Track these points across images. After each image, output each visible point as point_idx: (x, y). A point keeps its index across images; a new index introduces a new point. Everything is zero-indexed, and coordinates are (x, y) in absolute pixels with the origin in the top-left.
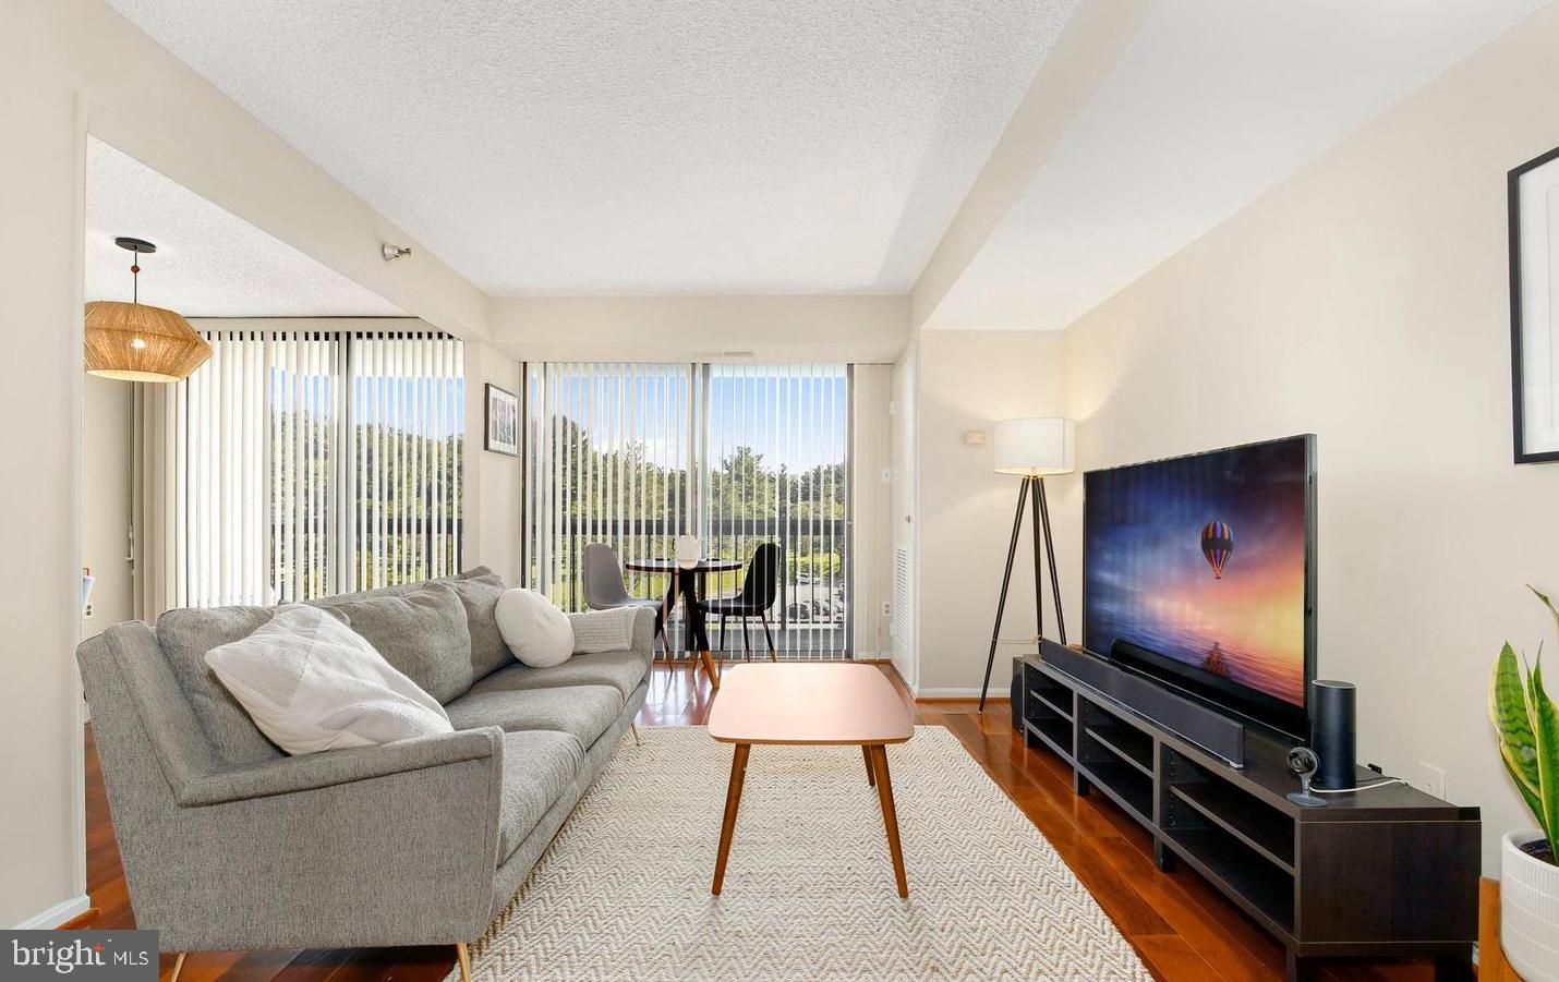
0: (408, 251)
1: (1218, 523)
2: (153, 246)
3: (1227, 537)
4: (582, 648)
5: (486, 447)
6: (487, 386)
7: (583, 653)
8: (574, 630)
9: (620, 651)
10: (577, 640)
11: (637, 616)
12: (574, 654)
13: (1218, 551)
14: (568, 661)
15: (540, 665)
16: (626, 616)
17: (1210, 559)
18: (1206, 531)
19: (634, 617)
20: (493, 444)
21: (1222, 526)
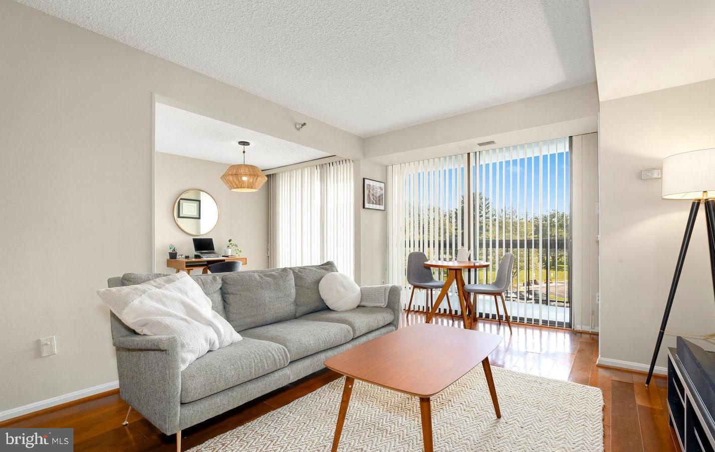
0: (304, 124)
2: (248, 143)
4: (363, 304)
5: (364, 207)
6: (364, 179)
7: (364, 306)
8: (362, 294)
9: (380, 307)
10: (362, 300)
11: (390, 290)
12: (359, 306)
14: (354, 309)
15: (335, 309)
16: (385, 289)
19: (389, 290)
20: (367, 205)
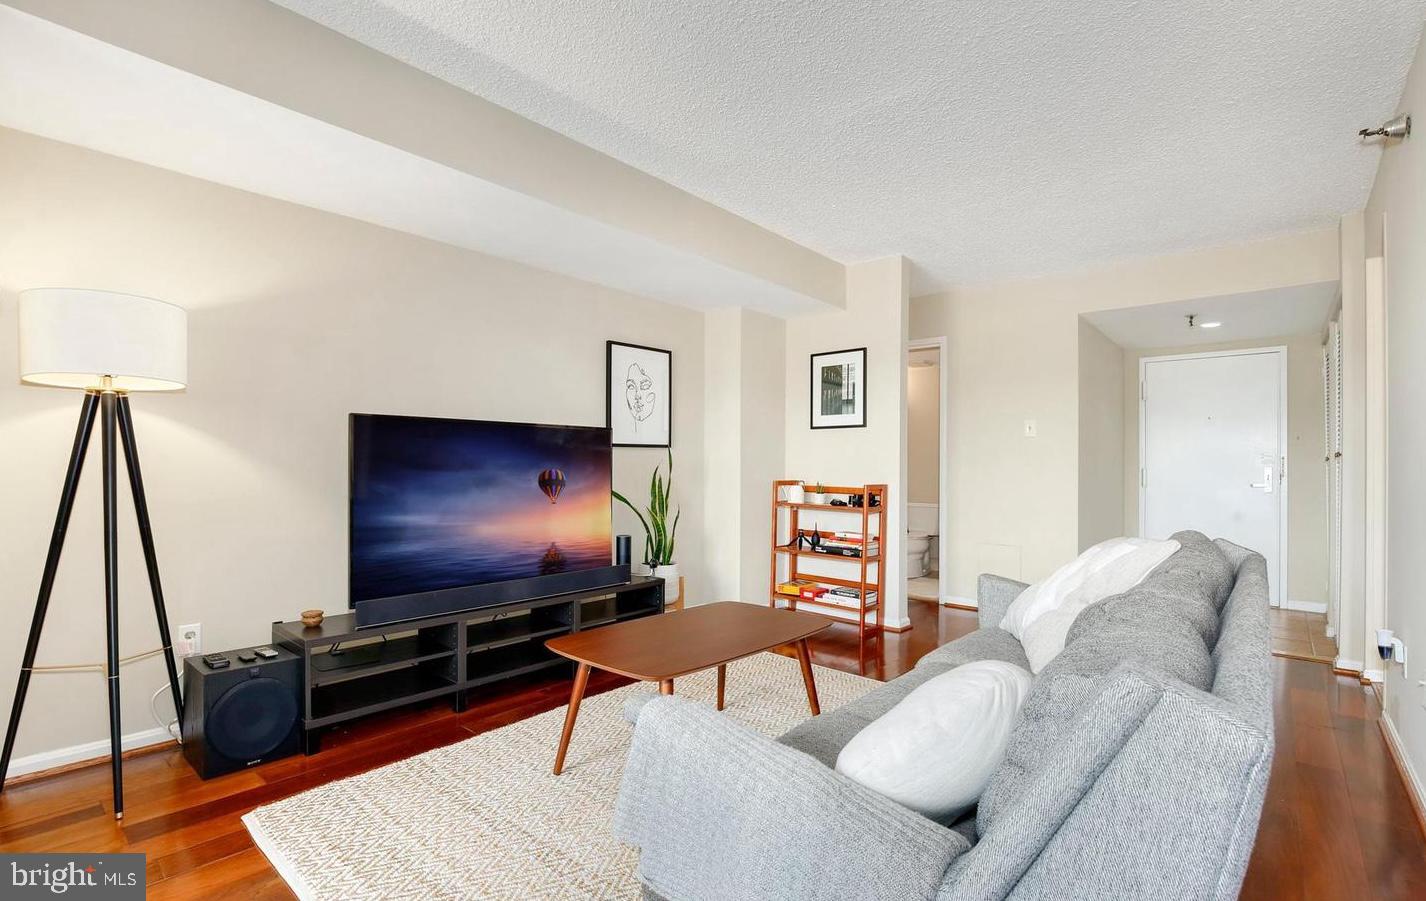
1: (553, 471)
3: (560, 478)
13: (554, 488)
17: (547, 493)
18: (544, 474)
21: (557, 474)
